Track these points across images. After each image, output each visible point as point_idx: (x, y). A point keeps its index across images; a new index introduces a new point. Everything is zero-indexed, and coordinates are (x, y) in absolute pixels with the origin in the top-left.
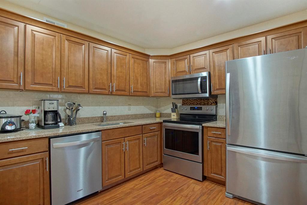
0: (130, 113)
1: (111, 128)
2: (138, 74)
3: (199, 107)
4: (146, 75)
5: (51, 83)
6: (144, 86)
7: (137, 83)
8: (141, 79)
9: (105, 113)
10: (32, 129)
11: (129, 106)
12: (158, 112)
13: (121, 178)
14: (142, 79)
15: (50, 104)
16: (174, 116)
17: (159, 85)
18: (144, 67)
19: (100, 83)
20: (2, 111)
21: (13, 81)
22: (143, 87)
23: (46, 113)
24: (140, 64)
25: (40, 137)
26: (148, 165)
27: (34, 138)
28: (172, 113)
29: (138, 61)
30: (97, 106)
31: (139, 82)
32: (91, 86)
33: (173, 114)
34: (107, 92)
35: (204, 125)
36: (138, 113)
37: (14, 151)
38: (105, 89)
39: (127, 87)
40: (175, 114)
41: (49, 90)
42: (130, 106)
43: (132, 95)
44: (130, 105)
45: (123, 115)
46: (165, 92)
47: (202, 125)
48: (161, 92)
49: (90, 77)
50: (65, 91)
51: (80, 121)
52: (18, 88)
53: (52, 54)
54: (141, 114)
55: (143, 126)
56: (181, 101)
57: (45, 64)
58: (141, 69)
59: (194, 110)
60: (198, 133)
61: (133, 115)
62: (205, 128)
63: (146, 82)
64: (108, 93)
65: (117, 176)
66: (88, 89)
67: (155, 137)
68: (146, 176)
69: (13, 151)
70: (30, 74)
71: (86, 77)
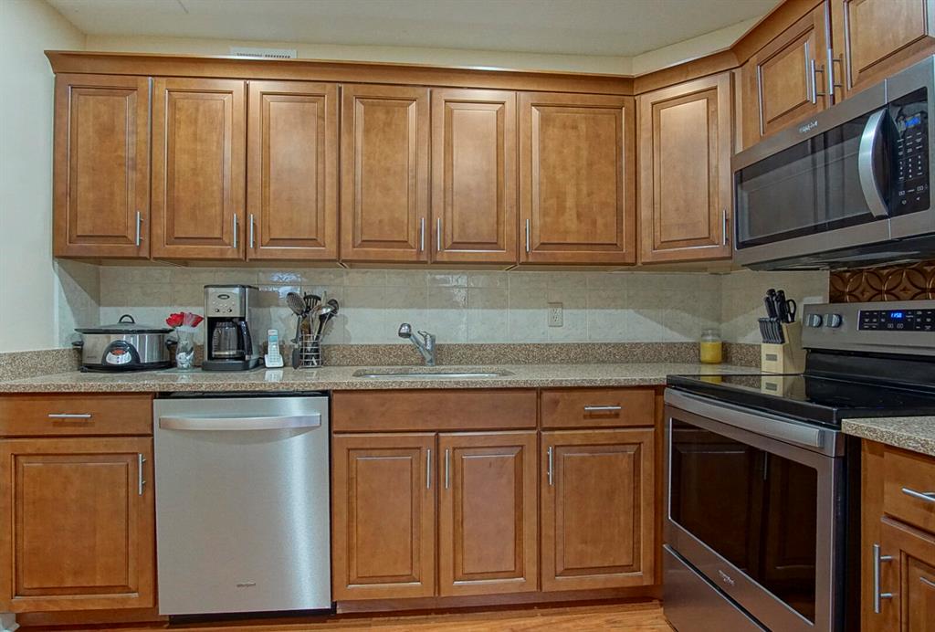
0: (558, 336)
1: (370, 387)
2: (564, 169)
3: (914, 312)
4: (612, 170)
5: (219, 236)
6: (600, 221)
7: (561, 209)
8: (579, 191)
9: (405, 330)
10: (183, 368)
11: (550, 310)
12: (710, 338)
13: (416, 589)
14: (585, 190)
15: (219, 296)
16: (772, 358)
17: (677, 210)
18: (598, 136)
19: (380, 221)
20: (123, 317)
21: (125, 237)
22: (594, 223)
23: (213, 323)
24: (575, 128)
25: (122, 390)
26: (568, 571)
27: (108, 391)
28: (764, 346)
29: (563, 115)
30: (411, 306)
31: (570, 203)
32: (347, 237)
33: (768, 349)
34: (410, 254)
35: (852, 426)
36: (598, 338)
37: (66, 420)
38: (404, 243)
39: (508, 229)
40: (774, 349)
41: (211, 256)
42: (559, 310)
43: (530, 260)
44: (560, 304)
45: (520, 345)
46: (707, 240)
47: (839, 423)
48: (689, 241)
49: (343, 203)
50: (259, 257)
51: (344, 356)
52: (135, 255)
53: (220, 146)
54: (616, 346)
55: (546, 396)
56: (823, 279)
57: (201, 179)
58: (578, 148)
59: (882, 327)
60: (811, 474)
61: (568, 345)
62: (872, 452)
63: (612, 200)
64: (415, 259)
65: (396, 578)
66: (334, 247)
67: (620, 455)
68: (555, 619)
69: (63, 418)
70: (165, 212)
71: (330, 206)
